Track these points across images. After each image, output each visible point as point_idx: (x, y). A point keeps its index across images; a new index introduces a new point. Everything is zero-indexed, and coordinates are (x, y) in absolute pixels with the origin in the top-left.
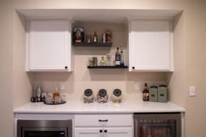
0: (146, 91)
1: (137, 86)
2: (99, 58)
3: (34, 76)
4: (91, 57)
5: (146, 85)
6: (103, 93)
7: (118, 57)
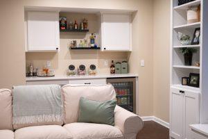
0: (112, 66)
1: (106, 63)
4: (72, 40)
5: (113, 61)
6: (82, 68)
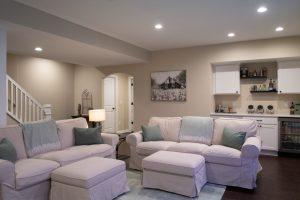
0: (292, 107)
1: (286, 105)
2: (258, 86)
3: (217, 97)
4: (252, 85)
5: (292, 103)
7: (271, 85)
